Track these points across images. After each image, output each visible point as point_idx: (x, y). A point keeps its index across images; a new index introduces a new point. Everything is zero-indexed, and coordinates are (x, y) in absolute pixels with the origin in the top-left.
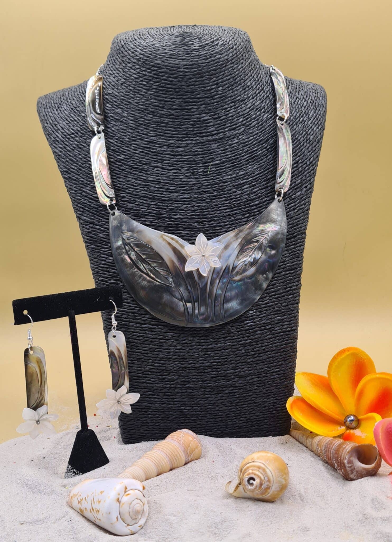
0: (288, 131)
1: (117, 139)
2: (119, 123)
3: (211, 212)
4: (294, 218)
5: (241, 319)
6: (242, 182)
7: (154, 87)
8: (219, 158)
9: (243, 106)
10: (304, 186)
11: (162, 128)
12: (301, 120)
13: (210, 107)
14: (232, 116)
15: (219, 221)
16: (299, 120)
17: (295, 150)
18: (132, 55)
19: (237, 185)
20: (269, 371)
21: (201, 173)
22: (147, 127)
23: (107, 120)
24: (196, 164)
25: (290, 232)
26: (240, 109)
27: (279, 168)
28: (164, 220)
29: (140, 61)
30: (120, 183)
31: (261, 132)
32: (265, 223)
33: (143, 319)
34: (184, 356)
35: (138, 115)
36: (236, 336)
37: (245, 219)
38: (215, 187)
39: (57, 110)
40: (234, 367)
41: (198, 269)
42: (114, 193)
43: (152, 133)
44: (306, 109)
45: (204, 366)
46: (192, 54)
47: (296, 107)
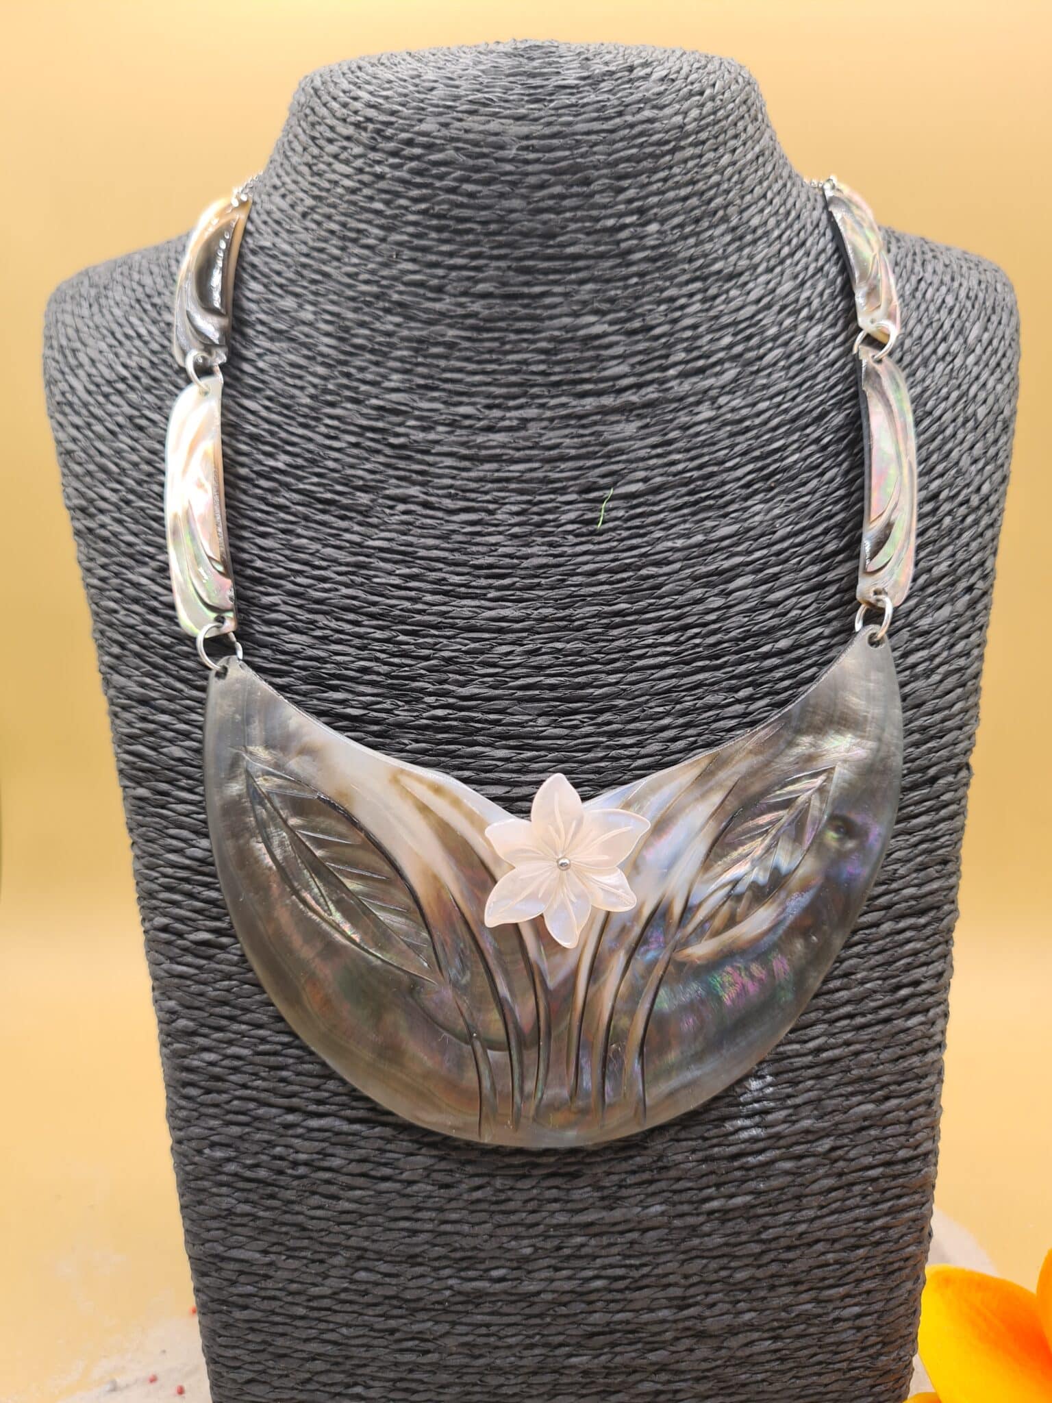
0: (898, 386)
1: (270, 399)
2: (285, 345)
3: (603, 676)
4: (928, 707)
5: (714, 1114)
6: (727, 564)
7: (412, 218)
8: (642, 474)
9: (733, 293)
10: (962, 585)
11: (435, 362)
12: (941, 351)
13: (612, 293)
14: (695, 327)
15: (635, 712)
16: (934, 352)
17: (924, 452)
18: (342, 112)
19: (709, 574)
20: (820, 1316)
21: (570, 527)
22: (380, 359)
23: (244, 335)
24: (554, 491)
25: (914, 761)
26: (724, 302)
27: (873, 516)
28: (419, 700)
29: (365, 129)
30: (263, 554)
31: (801, 385)
32: (819, 730)
33: (313, 1094)
34: (475, 1248)
35: (350, 315)
36: (690, 1179)
37: (739, 708)
38: (623, 580)
39: (90, 306)
40: (676, 1298)
41: (542, 916)
42: (232, 594)
43: (396, 380)
44: (954, 315)
45: (553, 1292)
46: (551, 101)
47: (918, 307)
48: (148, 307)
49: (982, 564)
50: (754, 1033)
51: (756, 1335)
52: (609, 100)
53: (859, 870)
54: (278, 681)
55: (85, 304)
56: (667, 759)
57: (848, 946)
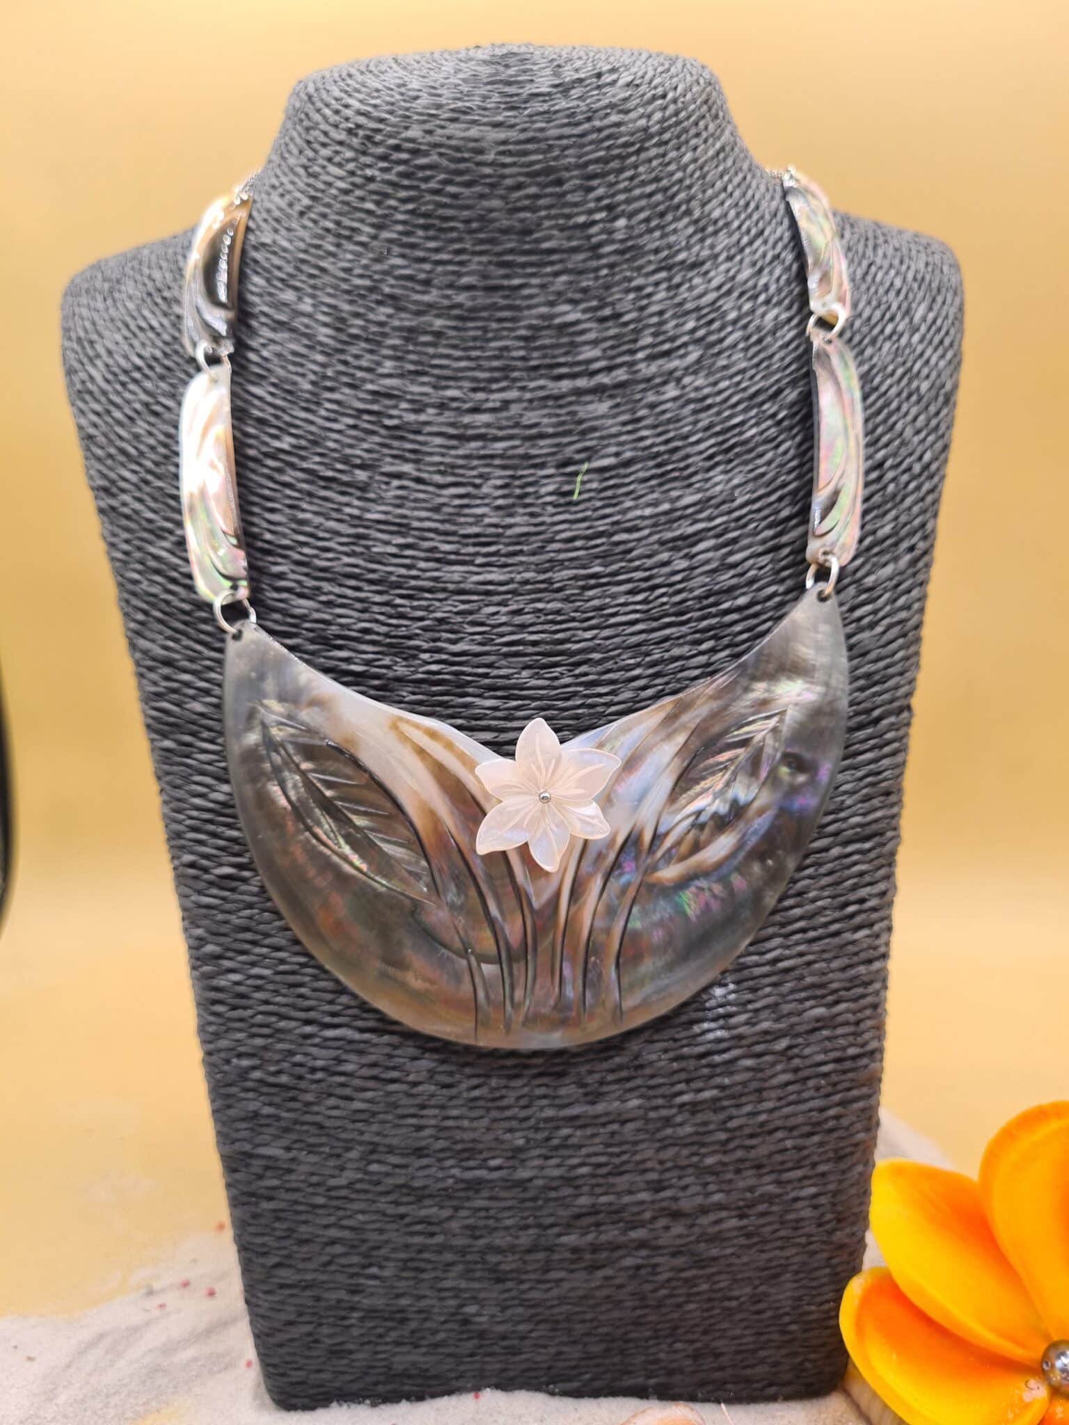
0: (846, 364)
1: (274, 385)
2: (286, 335)
3: (580, 632)
4: (872, 656)
5: (684, 1018)
6: (691, 530)
7: (400, 217)
8: (613, 449)
9: (697, 281)
10: (905, 545)
11: (424, 349)
12: (888, 331)
13: (585, 284)
14: (661, 313)
15: (609, 665)
16: (882, 331)
17: (870, 425)
18: (334, 118)
19: (675, 539)
20: (780, 1195)
21: (549, 499)
22: (374, 347)
23: (249, 327)
24: (535, 466)
25: (859, 703)
26: (688, 290)
27: (822, 483)
28: (415, 657)
29: (356, 135)
30: (272, 528)
31: (758, 365)
32: (772, 677)
33: (327, 1008)
34: (474, 1141)
35: (346, 307)
36: (663, 1076)
37: (702, 659)
38: (597, 546)
39: (105, 299)
40: (653, 1181)
41: (526, 844)
42: (245, 564)
43: (389, 366)
44: (902, 296)
45: (544, 1177)
46: (525, 108)
47: (868, 289)
48: (159, 301)
49: (923, 525)
50: (718, 947)
51: (724, 1214)
52: (578, 106)
53: (809, 801)
54: (289, 642)
55: (99, 298)
56: (638, 705)
57: (800, 868)
